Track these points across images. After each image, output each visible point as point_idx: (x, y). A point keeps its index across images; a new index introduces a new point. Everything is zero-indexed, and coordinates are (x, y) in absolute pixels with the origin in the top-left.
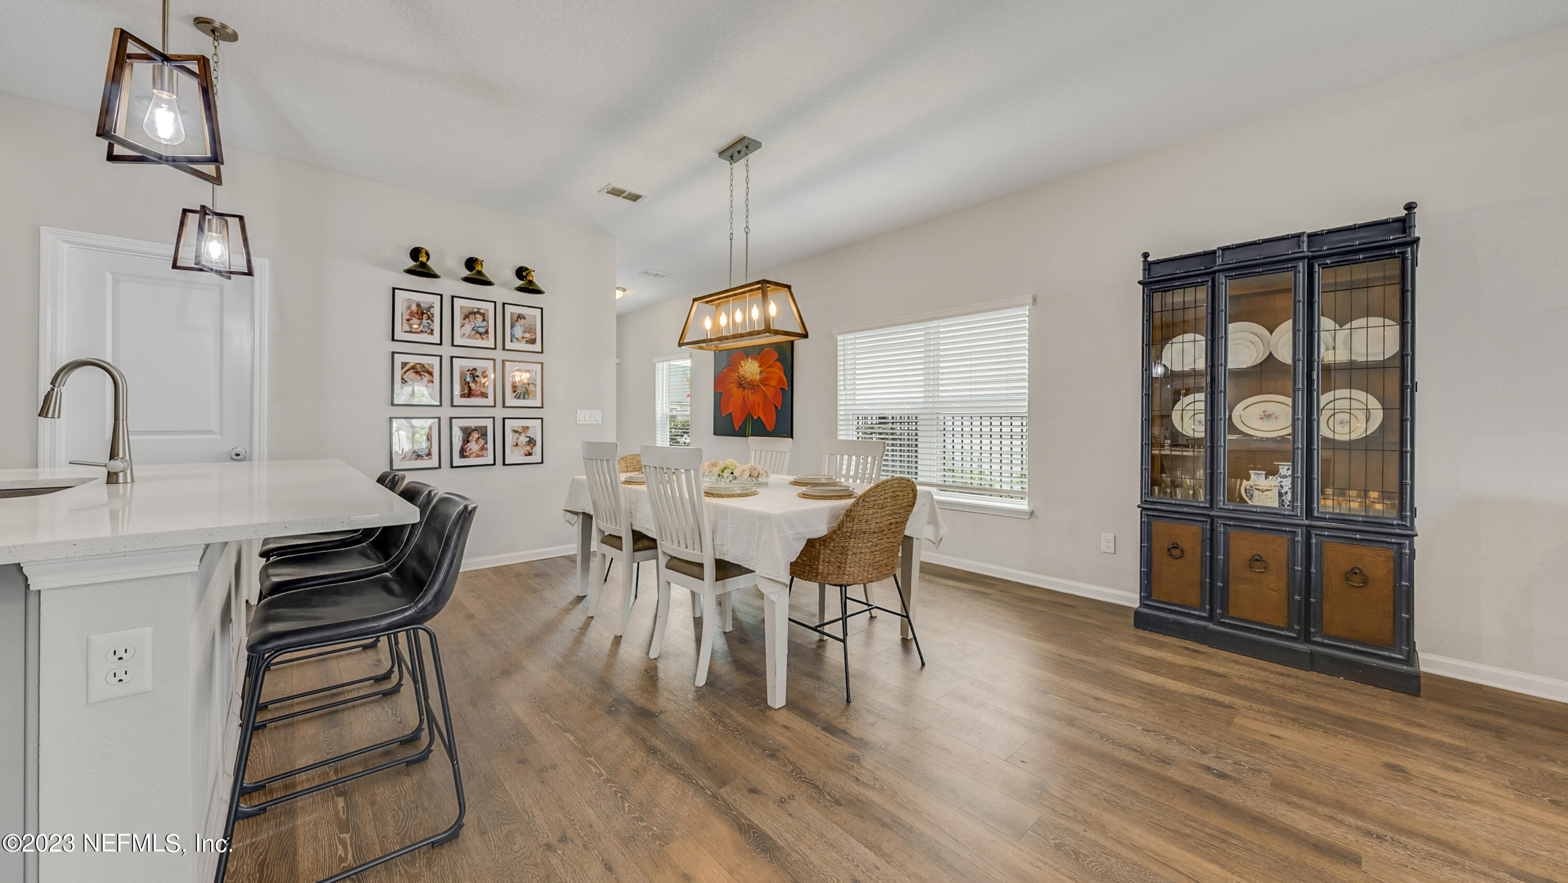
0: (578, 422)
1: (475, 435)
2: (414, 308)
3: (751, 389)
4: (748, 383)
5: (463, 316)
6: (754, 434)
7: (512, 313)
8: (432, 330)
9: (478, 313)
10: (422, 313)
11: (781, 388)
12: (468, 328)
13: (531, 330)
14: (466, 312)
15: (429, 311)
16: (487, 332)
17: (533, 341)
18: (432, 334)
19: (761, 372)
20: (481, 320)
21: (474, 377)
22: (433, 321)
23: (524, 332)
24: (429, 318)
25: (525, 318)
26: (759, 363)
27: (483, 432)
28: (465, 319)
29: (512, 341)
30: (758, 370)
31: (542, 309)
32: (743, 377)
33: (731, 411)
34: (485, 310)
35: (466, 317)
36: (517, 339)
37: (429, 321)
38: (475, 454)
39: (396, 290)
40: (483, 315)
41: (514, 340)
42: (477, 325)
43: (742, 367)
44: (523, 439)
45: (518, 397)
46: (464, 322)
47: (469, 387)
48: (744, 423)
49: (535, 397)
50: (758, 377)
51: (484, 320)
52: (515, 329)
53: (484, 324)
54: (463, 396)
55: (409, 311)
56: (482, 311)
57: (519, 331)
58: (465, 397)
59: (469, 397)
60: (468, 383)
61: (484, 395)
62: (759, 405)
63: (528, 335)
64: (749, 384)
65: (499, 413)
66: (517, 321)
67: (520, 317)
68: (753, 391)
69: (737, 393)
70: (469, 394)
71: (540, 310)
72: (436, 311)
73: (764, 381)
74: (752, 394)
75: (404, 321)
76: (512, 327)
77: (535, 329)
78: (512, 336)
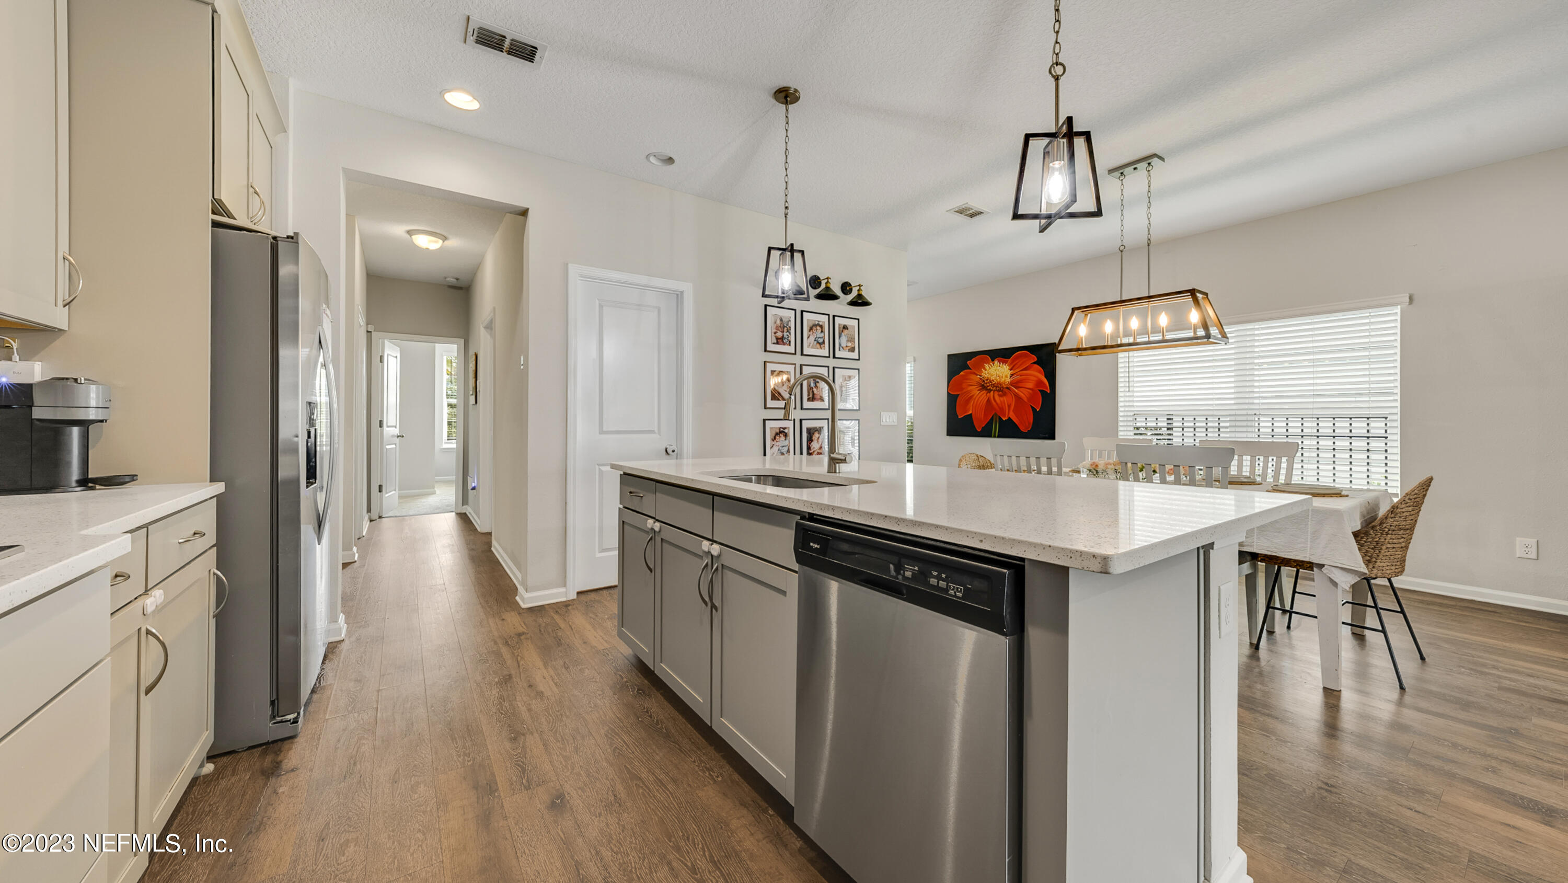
0: (882, 424)
1: (817, 437)
2: (778, 322)
3: (998, 391)
4: (994, 385)
5: (809, 328)
6: (1002, 435)
7: (839, 325)
8: (790, 342)
9: (818, 325)
10: (783, 326)
11: (1040, 391)
12: (812, 338)
13: (851, 340)
14: (811, 324)
15: (787, 325)
16: (824, 342)
17: (852, 350)
18: (790, 345)
19: (1012, 375)
20: (820, 331)
21: (816, 383)
22: (790, 333)
23: (848, 341)
24: (788, 331)
25: (847, 329)
26: (1009, 365)
27: (822, 433)
28: (810, 331)
29: (839, 350)
30: (1009, 373)
31: (858, 319)
32: (987, 380)
33: (970, 412)
34: (822, 322)
35: (811, 329)
36: (843, 348)
37: (788, 333)
38: (816, 453)
39: (768, 307)
40: (821, 327)
41: (841, 348)
42: (818, 336)
43: (985, 370)
45: (842, 401)
46: (809, 333)
47: (813, 392)
48: (990, 424)
49: (855, 401)
50: (1008, 380)
51: (822, 331)
52: (841, 338)
53: (822, 335)
54: (809, 400)
55: (775, 325)
56: (821, 323)
57: (844, 339)
58: (810, 401)
59: (813, 401)
60: (812, 388)
61: (822, 399)
62: (1009, 406)
63: (849, 344)
64: (996, 387)
66: (842, 331)
67: (845, 327)
68: (1001, 393)
69: (980, 397)
70: (813, 398)
71: (857, 321)
72: (792, 325)
73: (1016, 384)
74: (1000, 396)
75: (773, 334)
76: (840, 337)
77: (854, 339)
78: (840, 345)
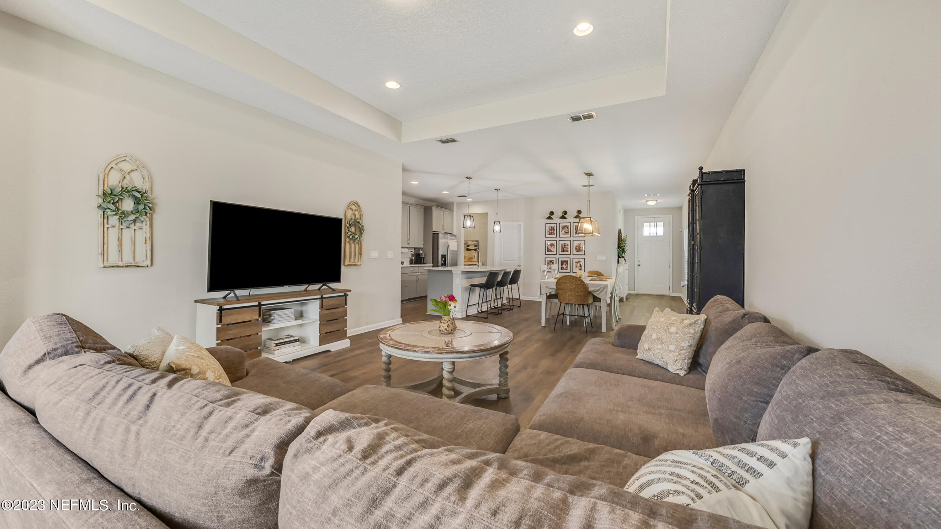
0: (597, 260)
1: (565, 263)
2: (550, 228)
7: (575, 225)
8: (555, 234)
10: (552, 229)
12: (563, 232)
16: (568, 232)
21: (565, 246)
27: (567, 262)
34: (567, 225)
35: (563, 228)
37: (554, 231)
39: (546, 224)
40: (567, 227)
41: (576, 234)
44: (579, 265)
45: (577, 252)
46: (562, 230)
49: (582, 251)
52: (576, 230)
53: (567, 230)
54: (562, 252)
60: (563, 248)
61: (567, 251)
65: (572, 256)
70: (563, 251)
75: (548, 232)
78: (575, 232)
